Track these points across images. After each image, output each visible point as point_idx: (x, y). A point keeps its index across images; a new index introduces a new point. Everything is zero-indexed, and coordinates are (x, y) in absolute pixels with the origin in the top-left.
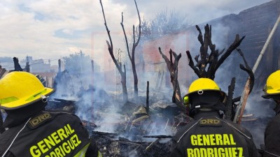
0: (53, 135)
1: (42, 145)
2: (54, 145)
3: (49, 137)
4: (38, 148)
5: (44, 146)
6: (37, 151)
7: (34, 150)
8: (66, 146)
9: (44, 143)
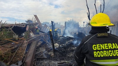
0: (105, 44)
1: (98, 46)
2: (104, 49)
3: (103, 45)
4: (96, 46)
5: (99, 47)
6: (95, 47)
7: (94, 47)
8: (110, 52)
9: (100, 46)
